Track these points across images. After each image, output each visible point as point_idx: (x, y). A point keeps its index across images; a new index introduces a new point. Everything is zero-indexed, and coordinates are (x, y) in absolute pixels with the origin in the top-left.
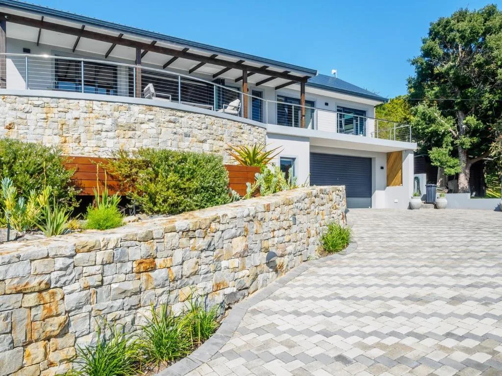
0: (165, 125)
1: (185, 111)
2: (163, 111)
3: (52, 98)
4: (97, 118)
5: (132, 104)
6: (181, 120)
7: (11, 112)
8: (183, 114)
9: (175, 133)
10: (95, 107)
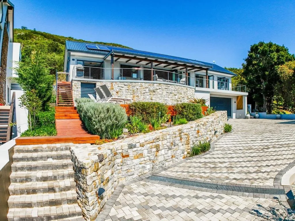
0: (164, 90)
1: (170, 85)
2: (164, 85)
3: (130, 82)
4: (144, 88)
5: (154, 83)
6: (169, 88)
7: (118, 87)
8: (170, 86)
9: (167, 93)
10: (143, 85)
